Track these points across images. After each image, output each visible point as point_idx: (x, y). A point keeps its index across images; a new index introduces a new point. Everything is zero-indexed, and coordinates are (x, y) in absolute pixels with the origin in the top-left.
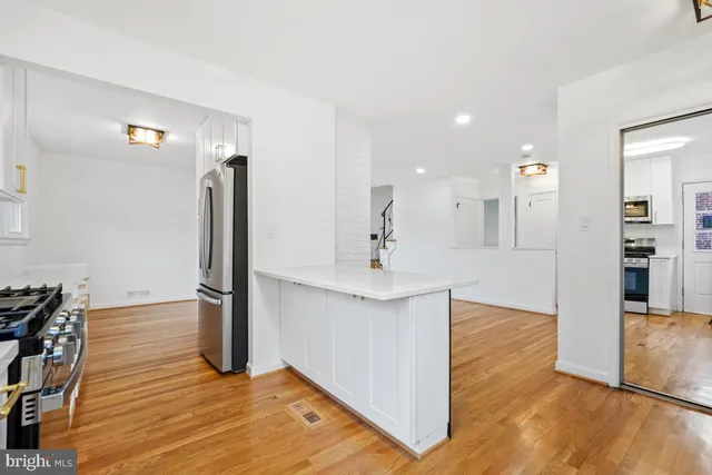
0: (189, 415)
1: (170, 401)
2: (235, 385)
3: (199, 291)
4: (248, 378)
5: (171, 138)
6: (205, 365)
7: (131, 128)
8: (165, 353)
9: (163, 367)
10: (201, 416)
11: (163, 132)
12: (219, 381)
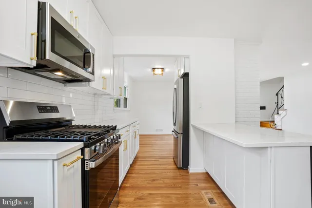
0: (162, 182)
1: (157, 174)
2: (182, 174)
3: (173, 131)
4: (188, 172)
5: (167, 70)
6: (173, 163)
7: (154, 69)
8: (162, 154)
9: (160, 160)
10: (166, 183)
11: (163, 69)
12: (176, 171)
